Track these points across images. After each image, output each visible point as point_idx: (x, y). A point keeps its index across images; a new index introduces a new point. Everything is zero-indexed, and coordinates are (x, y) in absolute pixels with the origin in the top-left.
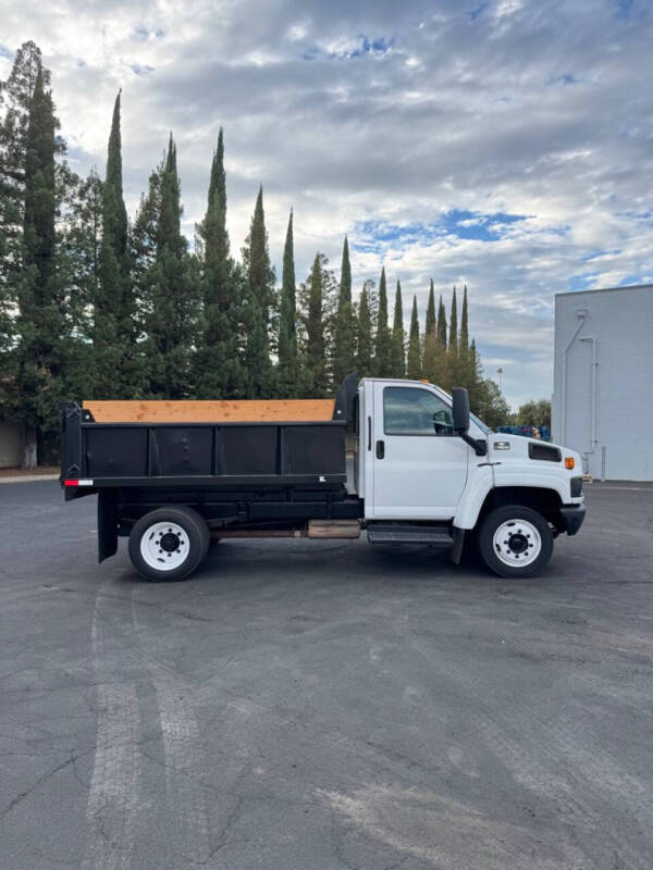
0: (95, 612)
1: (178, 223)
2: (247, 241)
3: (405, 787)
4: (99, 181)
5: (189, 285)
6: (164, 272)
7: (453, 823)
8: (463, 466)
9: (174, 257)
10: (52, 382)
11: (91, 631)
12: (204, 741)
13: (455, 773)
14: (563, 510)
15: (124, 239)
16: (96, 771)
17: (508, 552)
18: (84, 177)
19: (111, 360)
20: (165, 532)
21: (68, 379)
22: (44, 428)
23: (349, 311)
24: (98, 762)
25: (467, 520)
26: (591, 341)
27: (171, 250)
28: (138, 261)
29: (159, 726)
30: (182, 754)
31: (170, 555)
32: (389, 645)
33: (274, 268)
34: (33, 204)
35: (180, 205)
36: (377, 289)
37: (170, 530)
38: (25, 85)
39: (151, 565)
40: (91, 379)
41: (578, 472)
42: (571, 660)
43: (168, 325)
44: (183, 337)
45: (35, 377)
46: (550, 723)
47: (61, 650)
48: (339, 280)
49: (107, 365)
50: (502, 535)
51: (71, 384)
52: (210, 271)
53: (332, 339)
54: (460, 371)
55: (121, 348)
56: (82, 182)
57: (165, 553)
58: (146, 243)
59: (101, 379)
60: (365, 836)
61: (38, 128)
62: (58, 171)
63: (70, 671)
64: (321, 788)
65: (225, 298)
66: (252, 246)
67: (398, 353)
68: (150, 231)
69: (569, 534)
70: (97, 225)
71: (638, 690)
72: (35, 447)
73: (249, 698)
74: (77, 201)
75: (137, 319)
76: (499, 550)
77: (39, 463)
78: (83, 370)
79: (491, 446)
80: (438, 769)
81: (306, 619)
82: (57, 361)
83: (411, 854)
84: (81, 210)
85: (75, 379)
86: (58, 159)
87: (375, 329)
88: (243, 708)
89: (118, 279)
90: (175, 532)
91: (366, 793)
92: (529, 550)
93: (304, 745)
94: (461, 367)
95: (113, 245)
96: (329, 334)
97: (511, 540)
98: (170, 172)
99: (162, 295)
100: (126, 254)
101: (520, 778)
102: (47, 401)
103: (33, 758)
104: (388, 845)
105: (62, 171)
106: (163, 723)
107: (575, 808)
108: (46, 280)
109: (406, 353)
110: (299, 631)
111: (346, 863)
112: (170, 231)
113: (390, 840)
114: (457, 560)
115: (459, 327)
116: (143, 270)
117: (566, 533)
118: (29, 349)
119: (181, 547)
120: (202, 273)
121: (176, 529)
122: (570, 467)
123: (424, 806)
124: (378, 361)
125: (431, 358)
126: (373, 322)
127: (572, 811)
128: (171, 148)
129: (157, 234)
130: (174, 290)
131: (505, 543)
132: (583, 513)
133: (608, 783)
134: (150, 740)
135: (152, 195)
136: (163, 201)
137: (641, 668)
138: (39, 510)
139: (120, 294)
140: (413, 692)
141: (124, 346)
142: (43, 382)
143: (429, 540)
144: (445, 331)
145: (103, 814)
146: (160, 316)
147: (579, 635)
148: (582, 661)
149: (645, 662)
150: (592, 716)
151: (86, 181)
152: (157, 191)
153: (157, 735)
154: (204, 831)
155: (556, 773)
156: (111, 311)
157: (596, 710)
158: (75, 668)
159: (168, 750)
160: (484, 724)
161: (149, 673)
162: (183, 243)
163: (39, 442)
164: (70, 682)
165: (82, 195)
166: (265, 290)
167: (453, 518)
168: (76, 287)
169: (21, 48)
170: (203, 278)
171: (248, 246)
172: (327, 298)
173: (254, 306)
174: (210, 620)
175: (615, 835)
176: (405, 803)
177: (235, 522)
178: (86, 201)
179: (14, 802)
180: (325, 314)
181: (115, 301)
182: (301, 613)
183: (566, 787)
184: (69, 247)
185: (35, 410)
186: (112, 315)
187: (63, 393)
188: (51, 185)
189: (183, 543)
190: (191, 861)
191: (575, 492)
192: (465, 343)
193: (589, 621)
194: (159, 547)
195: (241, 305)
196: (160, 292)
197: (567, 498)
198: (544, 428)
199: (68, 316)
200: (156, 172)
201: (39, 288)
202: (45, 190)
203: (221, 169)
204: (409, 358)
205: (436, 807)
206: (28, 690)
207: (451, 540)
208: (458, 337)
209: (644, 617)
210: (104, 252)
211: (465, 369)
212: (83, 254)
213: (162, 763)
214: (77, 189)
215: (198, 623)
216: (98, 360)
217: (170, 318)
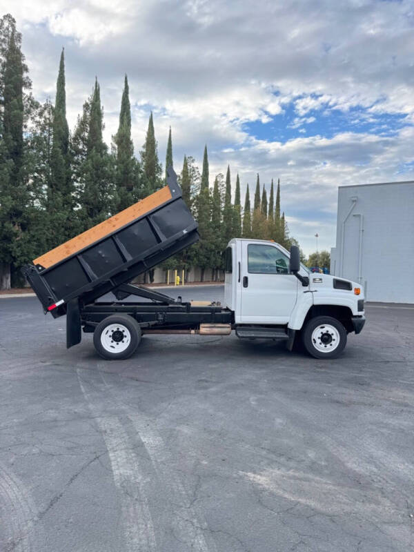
0: (79, 378)
1: (101, 134)
2: (144, 147)
3: (288, 470)
4: (52, 106)
5: (109, 175)
6: (93, 165)
7: (318, 488)
8: (295, 292)
9: (99, 156)
10: (22, 235)
11: (80, 389)
12: (169, 447)
13: (314, 463)
14: (353, 319)
15: (66, 143)
16: (113, 463)
17: (320, 344)
18: (42, 104)
19: (60, 222)
20: (115, 330)
21: (32, 232)
22: (16, 264)
23: (207, 193)
24: (112, 458)
25: (296, 324)
26: (359, 216)
27: (97, 151)
28: (76, 158)
29: (141, 440)
30: (159, 454)
31: (118, 344)
32: (260, 396)
33: (161, 165)
34: (10, 121)
35: (103, 122)
36: (225, 179)
37: (118, 329)
38: (5, 43)
39: (107, 349)
40: (47, 233)
41: (361, 297)
42: (366, 405)
43: (95, 199)
44: (104, 207)
45: (12, 231)
46: (361, 438)
47: (67, 399)
48: (201, 173)
49: (57, 225)
50: (317, 334)
51: (33, 236)
52: (122, 166)
53: (196, 211)
54: (275, 232)
55: (65, 214)
56: (41, 106)
57: (115, 343)
58: (81, 147)
59: (52, 234)
60: (272, 494)
61: (13, 71)
62: (27, 99)
63: (76, 410)
64: (243, 471)
65: (131, 183)
66: (147, 150)
67: (237, 220)
68: (83, 139)
69: (356, 333)
70: (50, 135)
71: (405, 420)
72: (9, 276)
73: (188, 425)
74: (37, 119)
75: (75, 195)
76: (315, 342)
77: (12, 286)
78: (41, 227)
79: (311, 281)
80: (304, 461)
81: (207, 381)
82: (25, 222)
83: (299, 502)
84: (40, 125)
85: (36, 233)
86: (26, 91)
87: (223, 205)
88: (185, 430)
89: (63, 170)
90: (121, 330)
91: (267, 473)
92: (333, 343)
93: (226, 449)
94: (275, 230)
95: (60, 148)
96: (195, 207)
97: (322, 337)
98: (96, 101)
99: (91, 180)
100: (68, 153)
101: (349, 465)
102: (18, 247)
103: (75, 456)
104: (285, 498)
105: (29, 99)
106: (142, 438)
107: (381, 479)
108: (18, 170)
109: (242, 220)
110: (206, 388)
111: (266, 507)
112: (97, 139)
113: (286, 496)
114: (291, 348)
115: (275, 205)
116: (79, 164)
117: (354, 332)
118: (8, 213)
119: (124, 339)
120: (116, 167)
121: (122, 328)
122: (358, 294)
123: (300, 479)
124: (225, 225)
125: (258, 224)
126: (222, 200)
127: (380, 481)
128: (96, 86)
129: (89, 141)
130: (98, 177)
131: (319, 338)
132: (364, 321)
133: (397, 467)
134: (138, 447)
135: (85, 116)
136: (92, 120)
137: (405, 409)
138: (20, 316)
139: (65, 179)
140: (281, 421)
141: (67, 213)
142: (16, 235)
143: (274, 336)
144: (266, 206)
145: (125, 484)
146: (90, 194)
147: (367, 391)
148: (371, 405)
149: (406, 405)
150: (382, 434)
151: (43, 106)
152: (88, 114)
153: (142, 445)
154: (184, 493)
155: (368, 463)
156: (59, 190)
157: (384, 430)
158: (79, 409)
159: (150, 452)
160: (324, 438)
161: (123, 412)
162: (105, 148)
163: (12, 273)
164: (78, 417)
165: (41, 114)
166: (155, 178)
167: (288, 323)
168: (36, 174)
169: (2, 18)
170: (117, 170)
171: (144, 150)
172: (193, 184)
173: (149, 189)
174: (150, 382)
175: (405, 492)
176: (290, 478)
177: (156, 325)
178: (43, 119)
179: (72, 479)
180: (192, 195)
181: (60, 184)
182: (203, 378)
183: (375, 470)
184: (32, 148)
185: (11, 252)
186: (59, 193)
187: (29, 242)
188: (21, 108)
189: (126, 337)
190: (182, 507)
191: (360, 309)
192: (278, 215)
193: (372, 383)
194: (111, 339)
195: (140, 188)
196: (90, 178)
197: (355, 312)
198: (326, 269)
199: (32, 193)
200: (88, 101)
201: (13, 175)
202: (19, 111)
203: (128, 101)
204: (243, 224)
205: (306, 480)
206: (55, 421)
207: (286, 336)
208: (274, 211)
209: (402, 381)
210: (55, 152)
211: (278, 231)
212: (41, 153)
213: (149, 459)
214: (38, 111)
215: (143, 383)
216: (52, 222)
217: (96, 195)
